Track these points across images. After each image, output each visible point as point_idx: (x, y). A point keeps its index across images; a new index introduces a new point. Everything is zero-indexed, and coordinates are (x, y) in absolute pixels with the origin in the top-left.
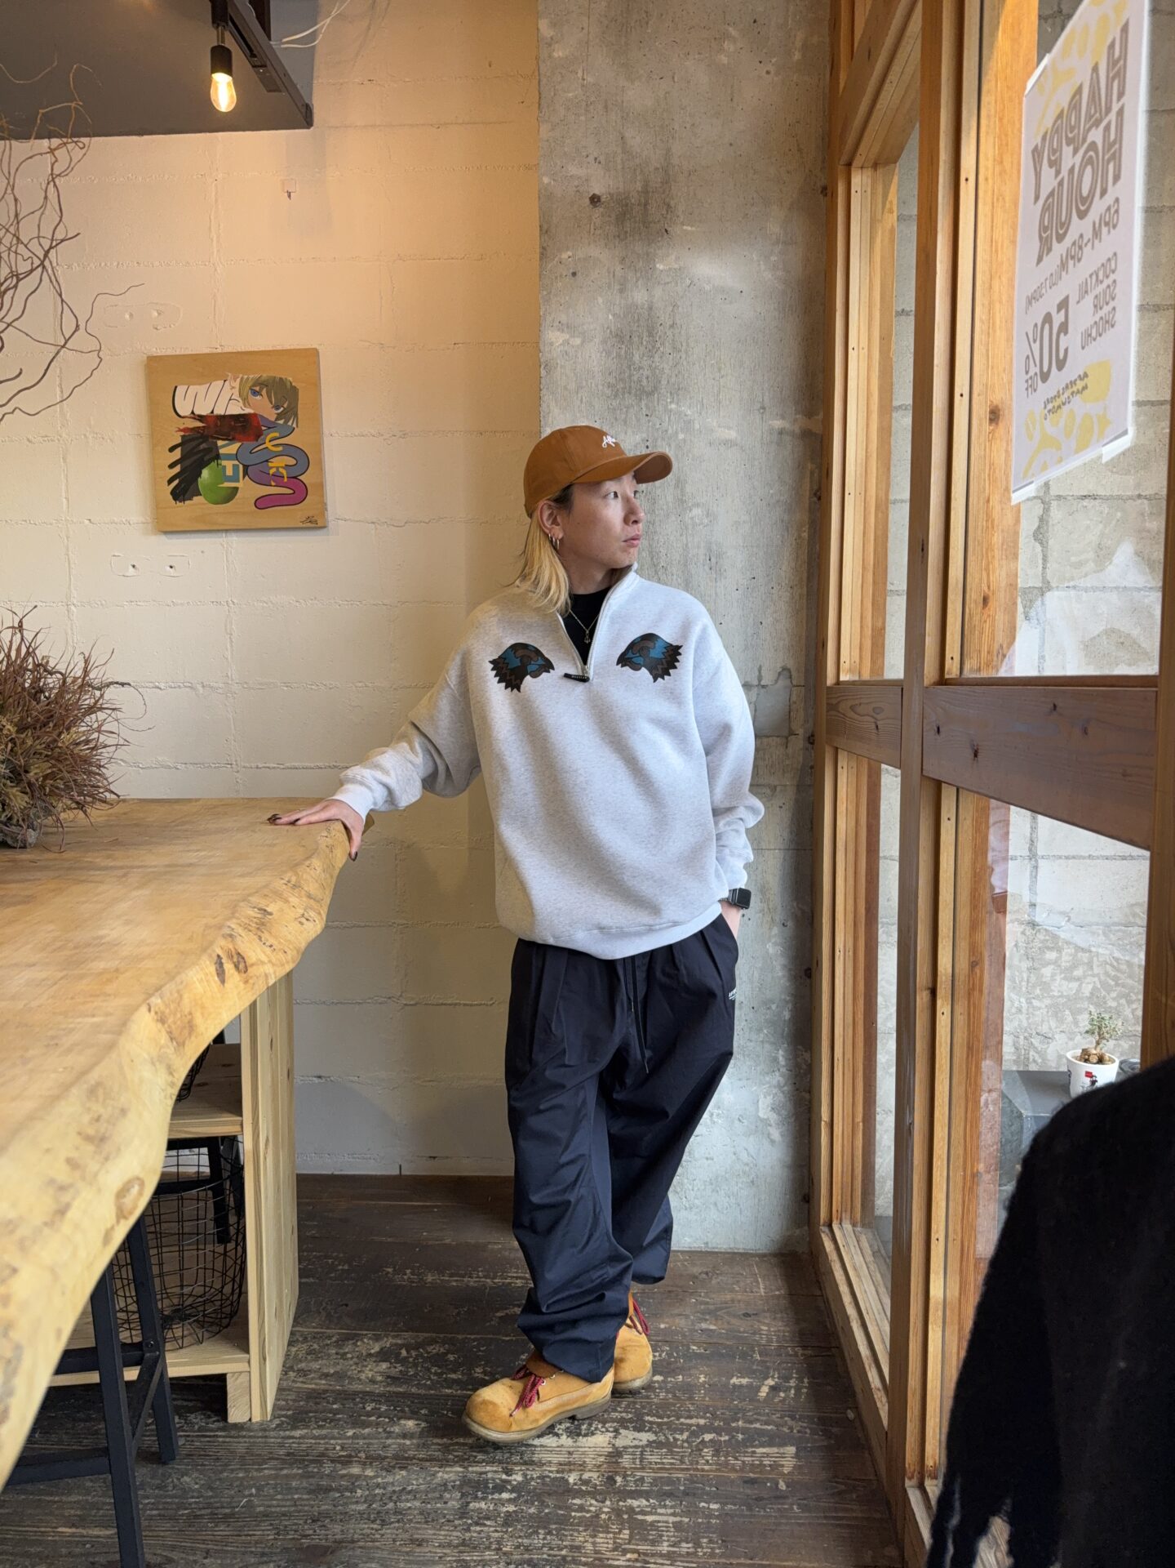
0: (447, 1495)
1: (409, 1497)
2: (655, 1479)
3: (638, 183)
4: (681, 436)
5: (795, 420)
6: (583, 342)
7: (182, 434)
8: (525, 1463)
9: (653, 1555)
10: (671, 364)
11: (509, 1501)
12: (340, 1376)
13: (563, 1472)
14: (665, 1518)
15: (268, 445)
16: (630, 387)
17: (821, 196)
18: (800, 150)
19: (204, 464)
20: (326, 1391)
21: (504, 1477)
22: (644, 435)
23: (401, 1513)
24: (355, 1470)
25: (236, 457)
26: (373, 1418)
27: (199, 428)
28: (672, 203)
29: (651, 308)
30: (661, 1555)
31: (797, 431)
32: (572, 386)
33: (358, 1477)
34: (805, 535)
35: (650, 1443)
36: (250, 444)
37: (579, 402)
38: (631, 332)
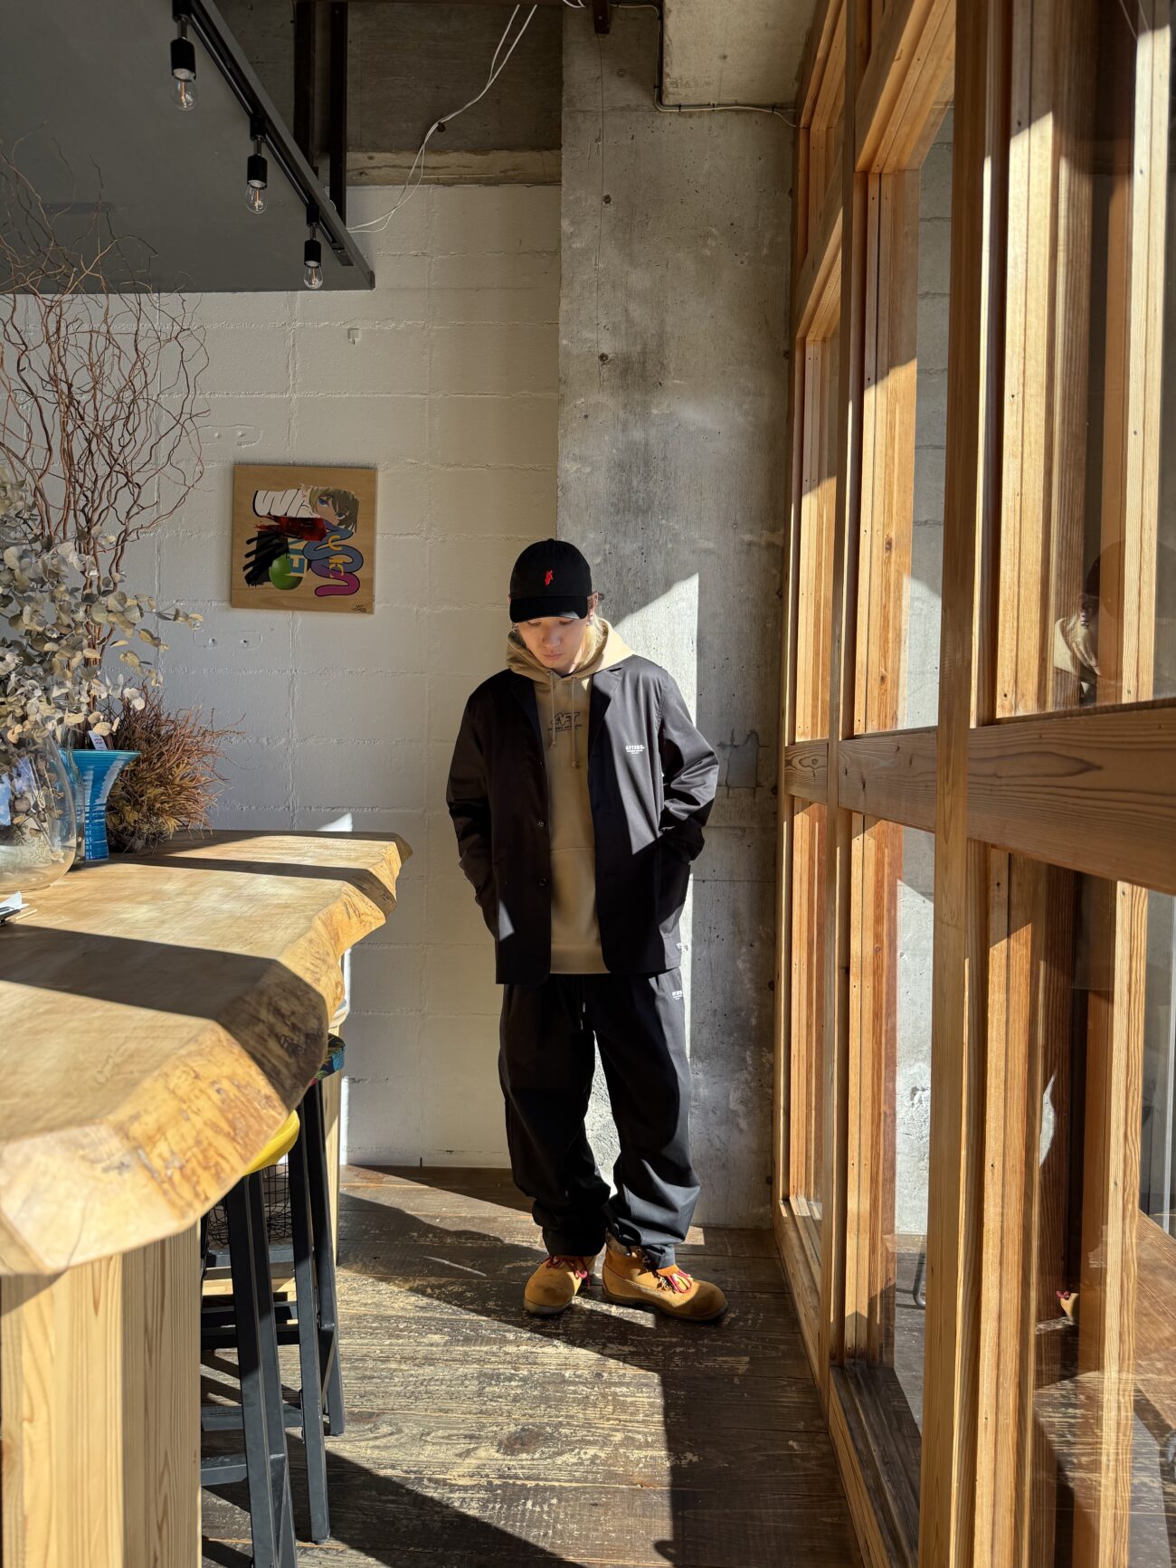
0: (468, 1383)
1: (437, 1383)
2: (635, 1376)
3: (638, 346)
4: (670, 546)
5: (761, 535)
6: (592, 471)
7: (259, 530)
8: (530, 1364)
9: (630, 1421)
10: (662, 488)
11: (517, 1386)
12: (377, 1305)
13: (561, 1369)
14: (641, 1399)
15: (330, 545)
16: (629, 506)
17: (784, 359)
18: (767, 322)
19: (276, 556)
20: (365, 1315)
21: (513, 1372)
22: (640, 544)
23: (430, 1393)
24: (393, 1366)
25: (302, 552)
26: (406, 1333)
27: (273, 526)
28: (665, 362)
29: (647, 445)
30: (638, 1422)
31: (763, 543)
32: (583, 505)
33: (395, 1370)
34: (769, 625)
35: (631, 1353)
36: (317, 543)
37: (587, 518)
38: (631, 462)
